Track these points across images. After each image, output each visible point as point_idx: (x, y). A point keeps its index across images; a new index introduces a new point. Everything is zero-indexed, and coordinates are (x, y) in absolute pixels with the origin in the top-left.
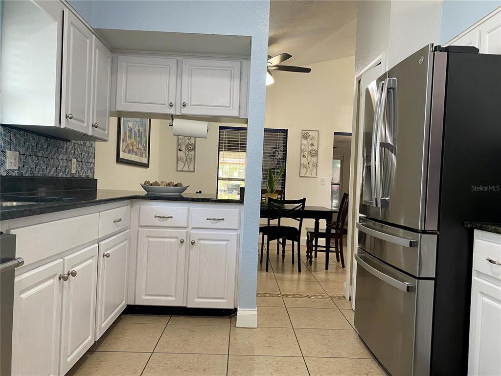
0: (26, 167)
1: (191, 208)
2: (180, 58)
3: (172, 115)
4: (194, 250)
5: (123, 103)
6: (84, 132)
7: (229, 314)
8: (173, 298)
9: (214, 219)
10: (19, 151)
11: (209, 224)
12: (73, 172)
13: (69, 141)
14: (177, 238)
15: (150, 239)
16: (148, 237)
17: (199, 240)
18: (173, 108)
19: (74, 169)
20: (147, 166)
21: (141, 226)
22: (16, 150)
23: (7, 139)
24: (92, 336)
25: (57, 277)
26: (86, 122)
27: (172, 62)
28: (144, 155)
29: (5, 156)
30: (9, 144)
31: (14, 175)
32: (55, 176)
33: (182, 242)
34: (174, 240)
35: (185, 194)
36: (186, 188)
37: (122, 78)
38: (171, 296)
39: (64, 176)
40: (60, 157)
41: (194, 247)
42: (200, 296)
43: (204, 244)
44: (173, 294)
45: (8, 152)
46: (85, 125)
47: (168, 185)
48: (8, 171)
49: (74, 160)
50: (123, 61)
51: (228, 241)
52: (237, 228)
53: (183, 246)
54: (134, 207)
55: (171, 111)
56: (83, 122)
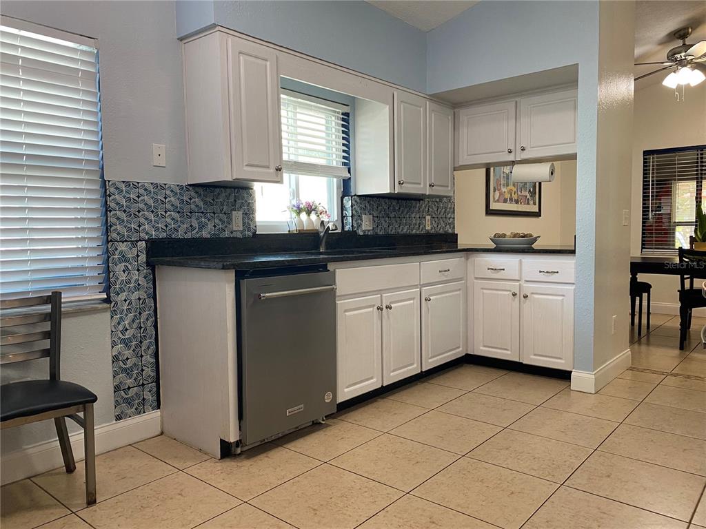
0: (380, 227)
1: (523, 260)
2: (518, 99)
3: (513, 162)
4: (527, 305)
5: (465, 157)
6: (423, 193)
7: (564, 376)
8: (509, 352)
9: (548, 272)
10: (373, 215)
11: (543, 277)
12: (428, 228)
13: (422, 200)
14: (510, 291)
15: (485, 291)
16: (482, 289)
17: (532, 293)
18: (513, 154)
19: (429, 225)
20: (538, 214)
21: (476, 278)
22: (370, 214)
23: (363, 206)
24: (418, 366)
25: (376, 308)
26: (422, 183)
27: (509, 105)
28: (531, 202)
29: (361, 220)
30: (364, 210)
31: (369, 234)
32: (408, 233)
33: (514, 295)
34: (508, 293)
35: (535, 246)
36: (535, 240)
37: (463, 132)
38: (507, 350)
39: (418, 232)
40: (413, 215)
41: (527, 301)
42: (536, 353)
43: (538, 299)
44: (509, 348)
45: (363, 216)
46: (422, 186)
47: (515, 236)
48: (364, 231)
49: (428, 218)
50: (464, 114)
51: (563, 296)
52: (573, 282)
53: (517, 299)
54: (470, 260)
55: (511, 158)
56: (420, 184)
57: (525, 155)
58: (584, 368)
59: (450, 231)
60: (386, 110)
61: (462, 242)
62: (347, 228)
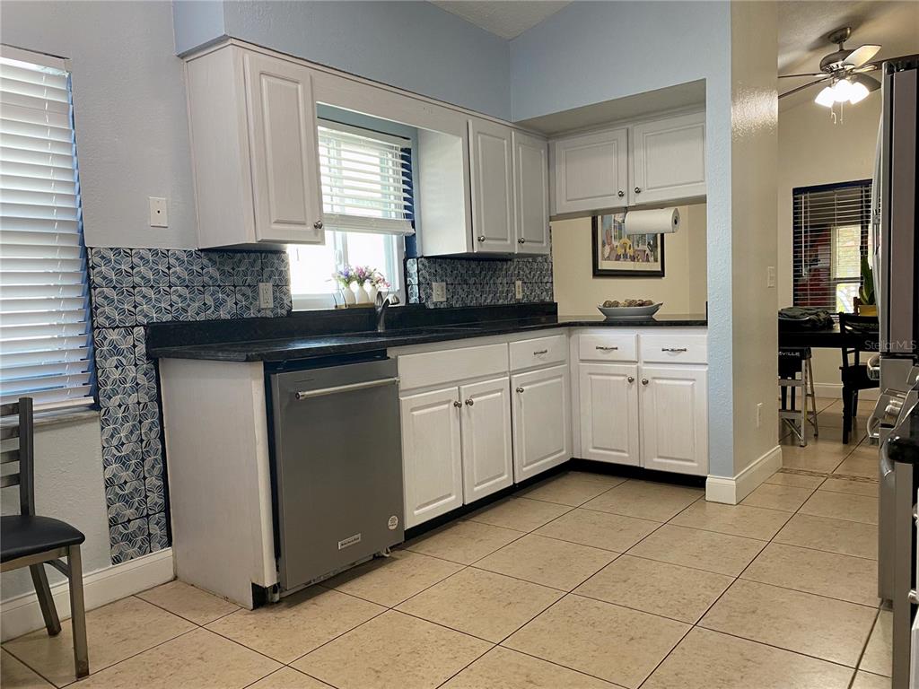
0: (455, 297)
1: (642, 336)
2: (630, 126)
3: (626, 208)
4: (647, 393)
5: (564, 203)
6: (510, 251)
7: (697, 483)
8: (626, 455)
9: (672, 350)
10: (446, 281)
11: (666, 357)
12: (519, 296)
13: (510, 260)
14: (625, 375)
15: (593, 377)
16: (590, 374)
17: (654, 378)
18: (625, 198)
19: (519, 293)
20: (660, 274)
21: (582, 361)
22: (442, 281)
23: (433, 271)
24: (509, 475)
25: (452, 403)
26: (509, 238)
27: (620, 133)
28: (652, 259)
29: (431, 289)
30: (435, 275)
31: (442, 306)
32: (493, 303)
33: (631, 381)
34: (622, 378)
35: (657, 316)
36: (657, 308)
37: (560, 169)
38: (623, 451)
39: (506, 303)
40: (499, 281)
41: (648, 388)
42: (660, 454)
43: (661, 385)
44: (626, 450)
45: (434, 283)
46: (509, 242)
47: (630, 304)
48: (435, 304)
49: (519, 283)
50: (560, 146)
51: (694, 380)
52: (705, 362)
53: (634, 386)
54: (573, 337)
55: (623, 203)
56: (506, 240)
57: (641, 199)
58: (722, 472)
59: (548, 299)
60: (458, 144)
61: (564, 313)
62: (412, 301)
